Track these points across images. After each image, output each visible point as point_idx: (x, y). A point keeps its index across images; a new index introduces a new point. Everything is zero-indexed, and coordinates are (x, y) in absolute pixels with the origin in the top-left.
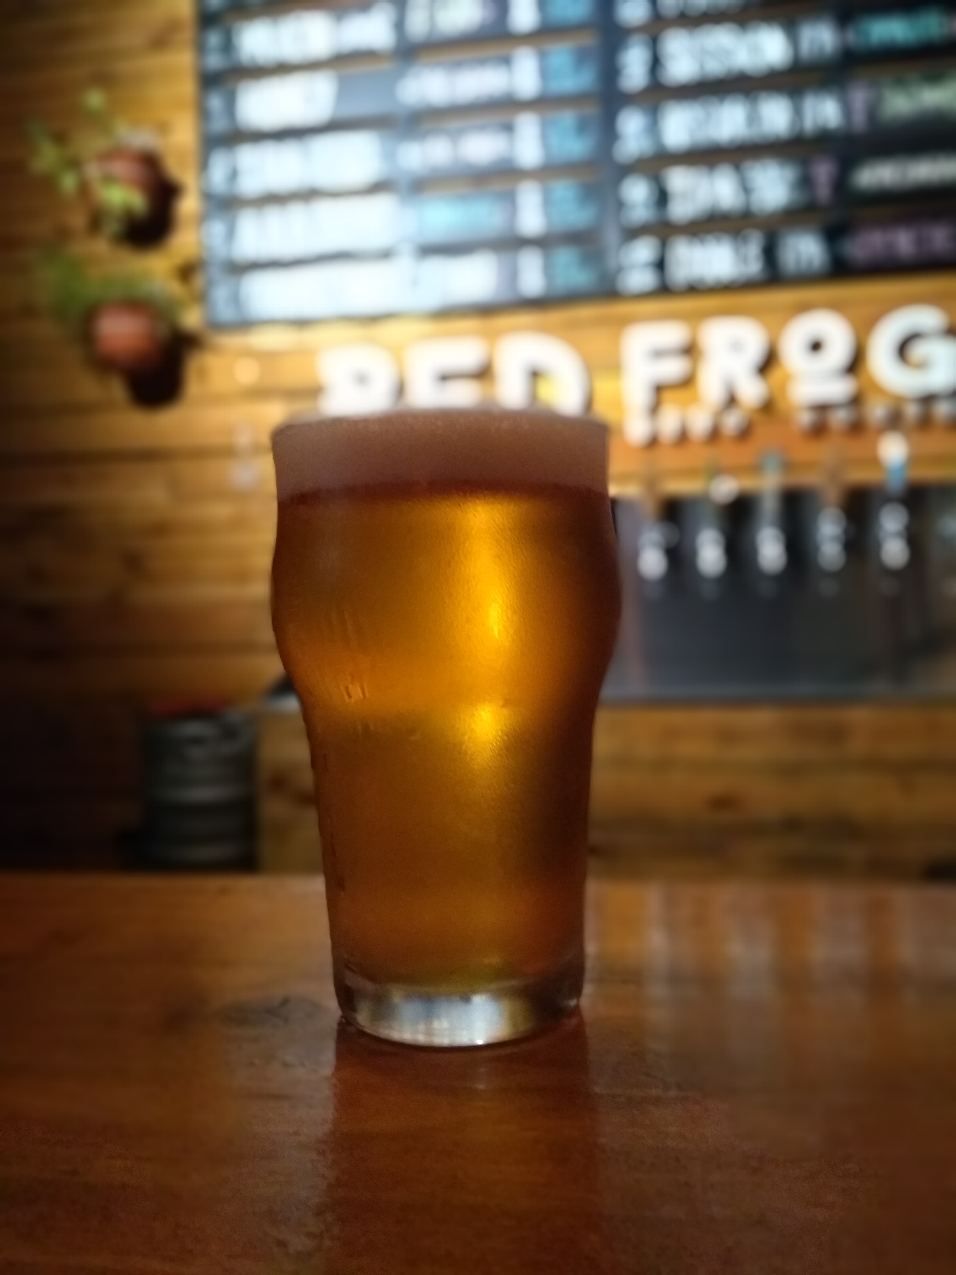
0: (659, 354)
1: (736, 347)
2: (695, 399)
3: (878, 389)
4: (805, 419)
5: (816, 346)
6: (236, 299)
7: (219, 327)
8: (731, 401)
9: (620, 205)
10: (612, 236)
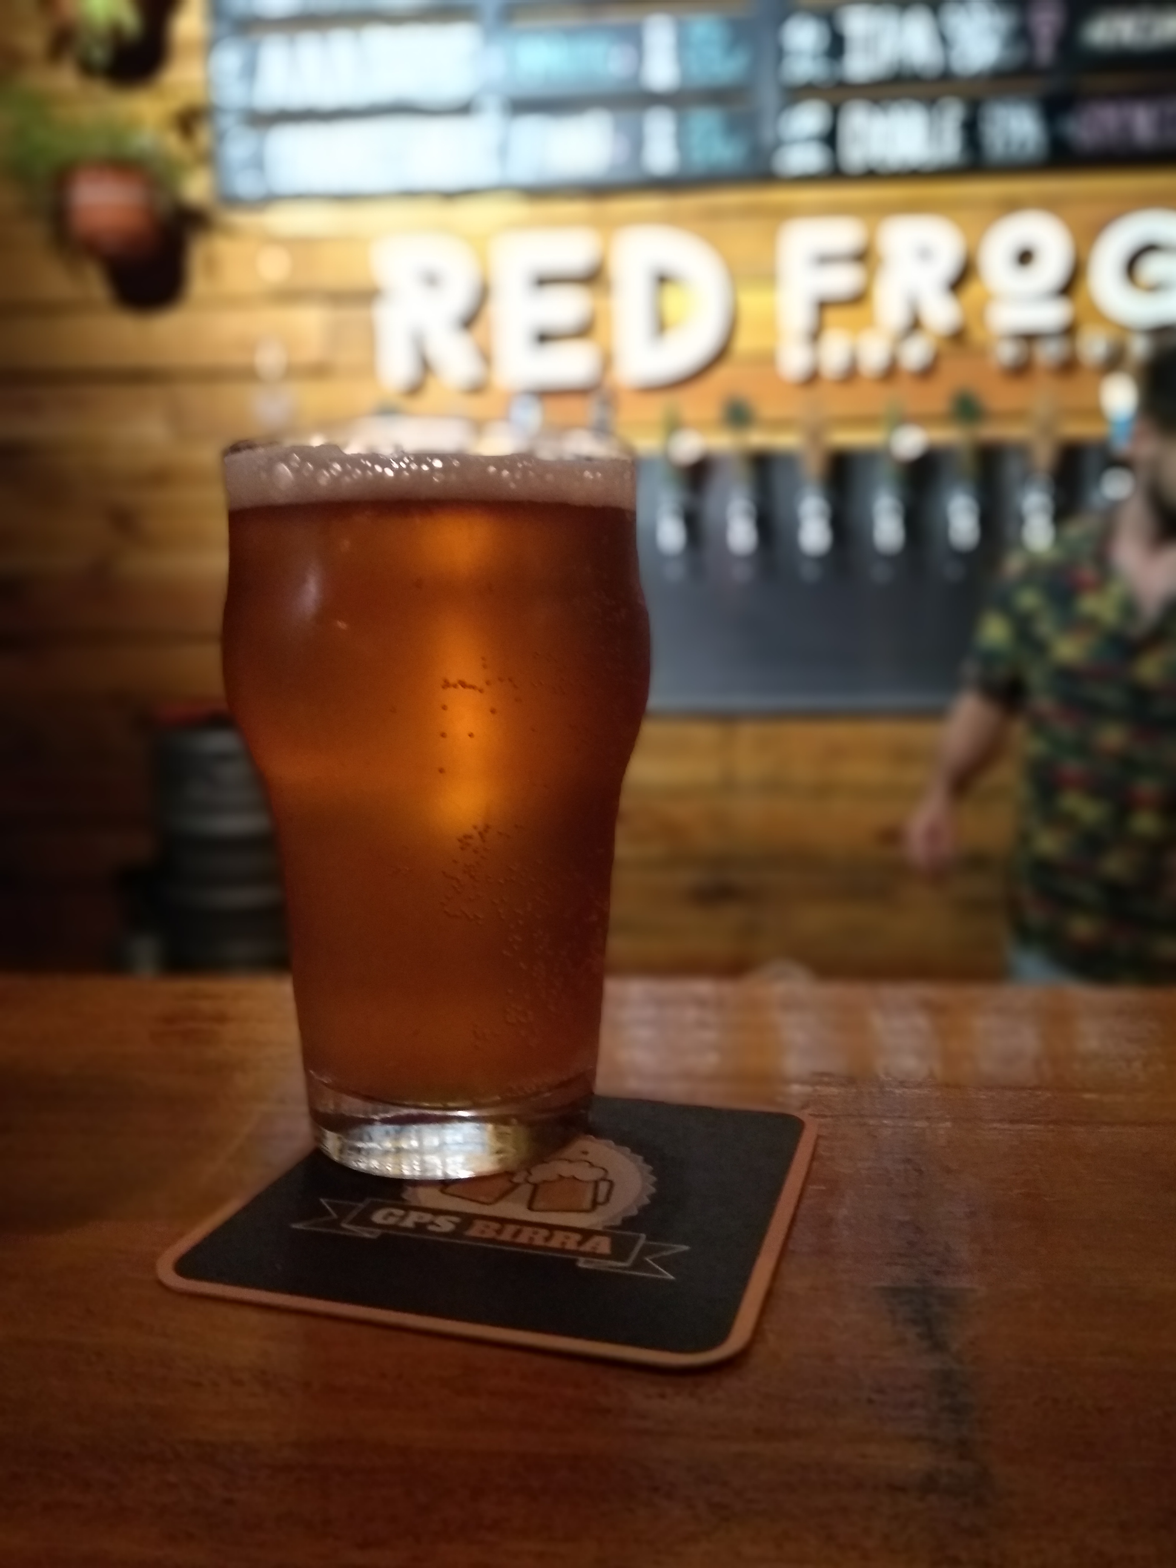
0: (825, 260)
1: (925, 254)
2: (869, 323)
3: (1098, 316)
4: (1007, 352)
5: (1025, 257)
6: (258, 163)
7: (232, 201)
8: (915, 325)
9: (780, 53)
10: (769, 96)
